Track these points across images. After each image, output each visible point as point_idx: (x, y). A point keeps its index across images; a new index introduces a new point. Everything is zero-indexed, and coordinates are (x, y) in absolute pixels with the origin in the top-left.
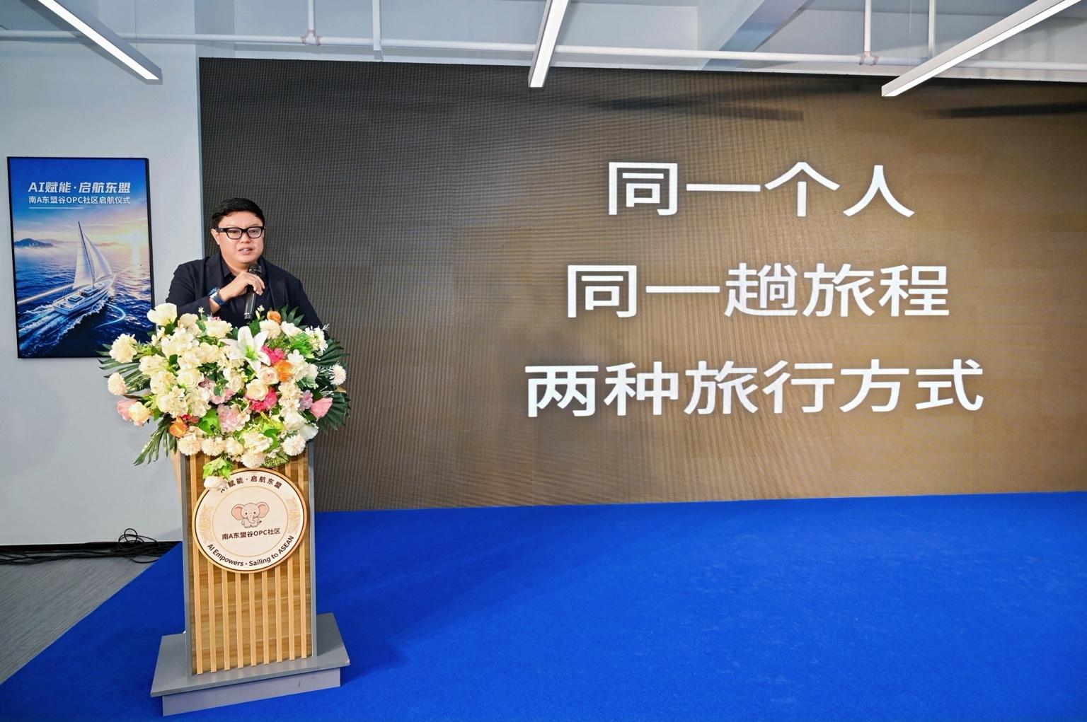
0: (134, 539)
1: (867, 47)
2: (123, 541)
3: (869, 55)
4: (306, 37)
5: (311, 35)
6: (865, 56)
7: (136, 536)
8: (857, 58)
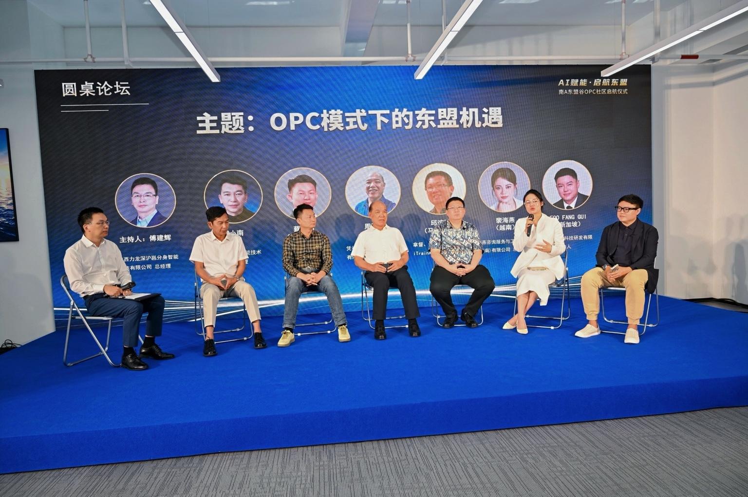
0: (10, 345)
1: (410, 52)
2: (4, 347)
3: (410, 56)
4: (86, 58)
5: (89, 57)
6: (408, 57)
7: (12, 344)
8: (404, 58)
